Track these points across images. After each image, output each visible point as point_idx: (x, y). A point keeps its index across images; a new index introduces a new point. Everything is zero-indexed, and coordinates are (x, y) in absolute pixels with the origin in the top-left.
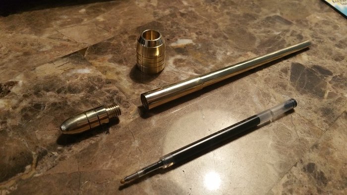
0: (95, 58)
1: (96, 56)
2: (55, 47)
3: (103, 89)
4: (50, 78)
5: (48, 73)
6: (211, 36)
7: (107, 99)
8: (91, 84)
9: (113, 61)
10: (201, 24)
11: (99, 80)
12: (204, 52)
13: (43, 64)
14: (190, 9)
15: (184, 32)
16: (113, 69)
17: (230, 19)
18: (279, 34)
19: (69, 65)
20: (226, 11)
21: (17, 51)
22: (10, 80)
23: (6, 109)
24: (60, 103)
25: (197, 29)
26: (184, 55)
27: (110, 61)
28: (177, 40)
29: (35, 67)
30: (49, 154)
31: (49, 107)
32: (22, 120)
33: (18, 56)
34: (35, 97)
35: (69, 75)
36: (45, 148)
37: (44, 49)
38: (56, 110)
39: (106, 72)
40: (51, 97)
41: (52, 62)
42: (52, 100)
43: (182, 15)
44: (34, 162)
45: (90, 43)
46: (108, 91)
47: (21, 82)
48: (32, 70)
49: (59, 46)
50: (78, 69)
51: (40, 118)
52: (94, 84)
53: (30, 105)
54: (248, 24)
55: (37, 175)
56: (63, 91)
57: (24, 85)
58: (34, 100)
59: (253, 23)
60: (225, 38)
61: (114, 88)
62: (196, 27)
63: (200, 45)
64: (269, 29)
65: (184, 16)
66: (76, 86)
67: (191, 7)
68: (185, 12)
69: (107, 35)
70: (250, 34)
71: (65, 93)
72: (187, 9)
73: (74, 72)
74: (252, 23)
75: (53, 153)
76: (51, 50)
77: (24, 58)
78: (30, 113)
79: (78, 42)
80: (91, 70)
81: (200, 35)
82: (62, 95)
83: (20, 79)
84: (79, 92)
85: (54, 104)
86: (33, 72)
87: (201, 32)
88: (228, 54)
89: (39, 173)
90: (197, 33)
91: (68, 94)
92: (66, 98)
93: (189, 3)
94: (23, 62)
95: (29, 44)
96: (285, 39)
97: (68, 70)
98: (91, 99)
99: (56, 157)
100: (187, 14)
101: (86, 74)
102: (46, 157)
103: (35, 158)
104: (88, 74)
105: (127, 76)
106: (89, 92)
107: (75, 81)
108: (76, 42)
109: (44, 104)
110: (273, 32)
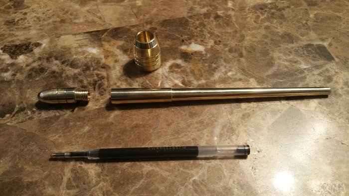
0: (109, 41)
1: (111, 39)
2: (86, 21)
3: (96, 72)
4: (65, 49)
5: (67, 44)
6: (227, 49)
7: (92, 82)
8: (90, 64)
9: (121, 48)
10: (228, 33)
11: (98, 62)
12: (206, 65)
13: (68, 34)
14: (230, 12)
15: (204, 37)
16: (116, 55)
17: (263, 35)
18: (305, 69)
19: (85, 42)
20: (267, 24)
21: (58, 17)
22: (38, 42)
23: (21, 65)
24: (58, 72)
25: (219, 37)
26: (185, 61)
27: (118, 47)
28: (190, 43)
29: (61, 35)
30: (25, 111)
31: (48, 73)
32: (26, 77)
33: (55, 22)
34: (45, 61)
35: (80, 50)
36: (26, 106)
37: (77, 21)
38: (52, 77)
39: (108, 56)
40: (55, 66)
41: (75, 34)
42: (55, 68)
43: (217, 17)
44: (13, 113)
45: (115, 25)
46: (98, 75)
47: (44, 45)
48: (57, 37)
49: (90, 21)
50: (90, 47)
51: (38, 81)
52: (92, 64)
53: (38, 67)
54: (279, 46)
55: (9, 124)
56: (66, 63)
57: (44, 48)
58: (43, 64)
59: (286, 46)
60: (241, 55)
61: (104, 73)
62: (219, 35)
63: (209, 55)
64: (299, 59)
65: (218, 19)
66: (78, 62)
67: (233, 10)
68: (222, 15)
69: (134, 21)
70: (272, 58)
71: (67, 65)
72: (227, 11)
73: (85, 49)
74: (284, 46)
75: (28, 112)
76: (81, 24)
77: (59, 24)
78: (34, 74)
79: (106, 21)
80: (98, 51)
81: (218, 45)
82: (63, 66)
83: (45, 43)
84: (77, 68)
85: (54, 72)
86: (57, 39)
87: (220, 42)
88: (230, 74)
89: (11, 123)
90: (215, 42)
91: (68, 67)
92: (65, 70)
93: (233, 5)
94: (56, 28)
95: (69, 13)
96: (308, 77)
97: (82, 45)
98: (80, 78)
99: (28, 115)
100: (222, 17)
101: (92, 53)
102: (22, 113)
103: (16, 111)
104: (94, 54)
105: (122, 66)
106: (83, 71)
107: (80, 57)
108: (105, 21)
109: (47, 70)
110: (300, 64)
